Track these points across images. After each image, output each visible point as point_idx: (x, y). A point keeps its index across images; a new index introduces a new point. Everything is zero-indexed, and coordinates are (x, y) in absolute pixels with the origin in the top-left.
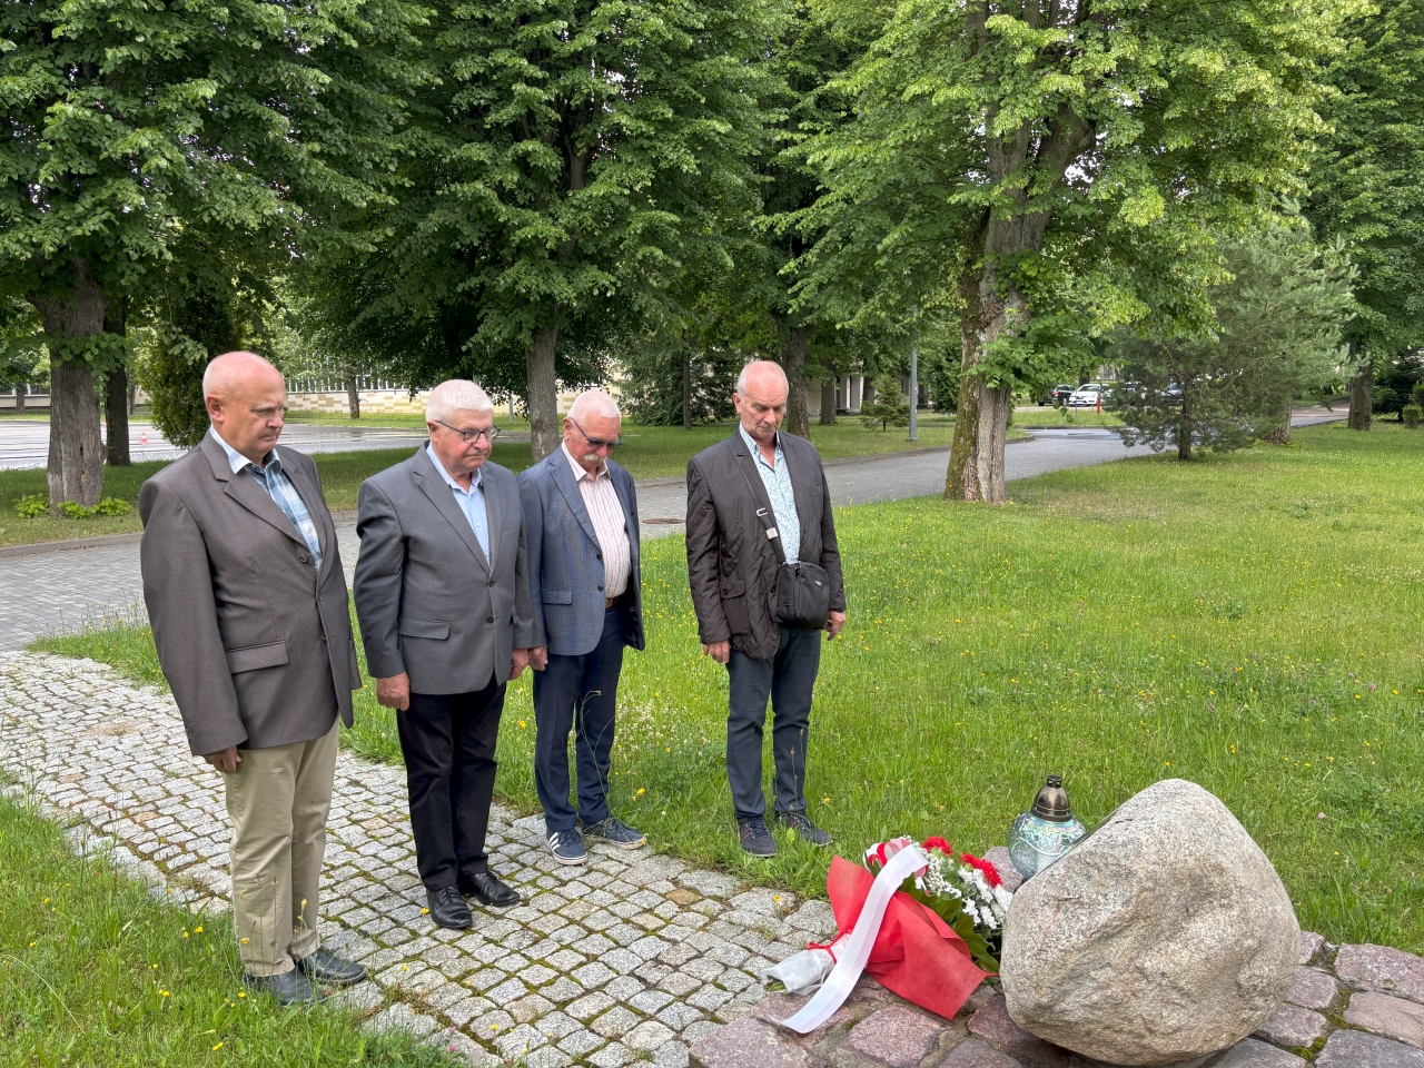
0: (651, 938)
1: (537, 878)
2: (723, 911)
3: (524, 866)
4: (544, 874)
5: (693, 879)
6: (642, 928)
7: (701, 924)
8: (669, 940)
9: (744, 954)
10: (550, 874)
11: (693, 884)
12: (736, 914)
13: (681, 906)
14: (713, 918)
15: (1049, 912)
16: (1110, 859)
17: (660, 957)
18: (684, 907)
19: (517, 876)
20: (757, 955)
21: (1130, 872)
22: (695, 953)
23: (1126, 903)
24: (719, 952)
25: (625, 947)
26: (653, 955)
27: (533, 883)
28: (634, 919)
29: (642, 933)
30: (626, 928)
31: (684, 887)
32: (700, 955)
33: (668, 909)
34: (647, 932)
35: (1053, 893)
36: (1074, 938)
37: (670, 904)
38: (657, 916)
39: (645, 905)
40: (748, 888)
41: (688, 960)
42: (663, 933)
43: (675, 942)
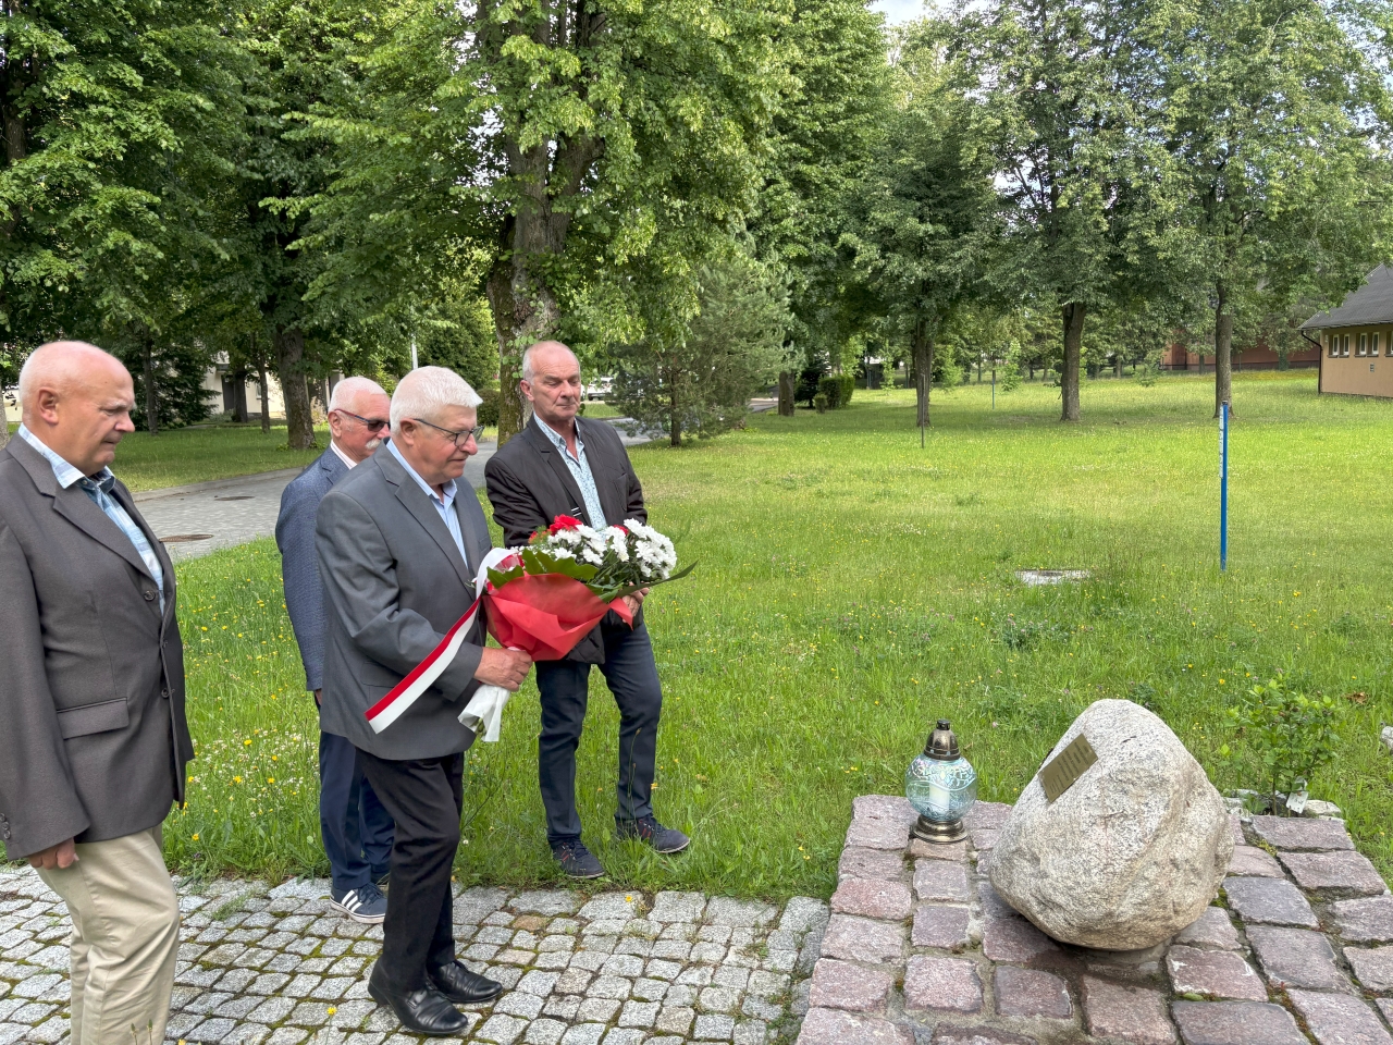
0: (534, 973)
1: (351, 947)
2: (581, 926)
3: (323, 937)
4: (355, 941)
5: (525, 901)
6: (515, 965)
7: (571, 944)
8: (552, 970)
9: (639, 963)
10: (362, 938)
11: (530, 907)
12: (598, 925)
13: (535, 933)
14: (579, 936)
15: (1099, 830)
16: (1142, 773)
17: (558, 989)
18: (540, 933)
19: (324, 951)
20: (650, 959)
21: (1164, 780)
22: (590, 975)
23: (1166, 807)
24: (614, 966)
25: (513, 990)
26: (549, 990)
27: (349, 952)
28: (499, 958)
29: (520, 972)
30: (500, 970)
31: (521, 914)
32: (595, 976)
33: (524, 939)
34: (526, 969)
35: (1098, 812)
36: (1135, 847)
37: (521, 934)
38: (520, 949)
39: (499, 942)
40: (588, 898)
41: (589, 983)
42: (539, 963)
43: (561, 971)
